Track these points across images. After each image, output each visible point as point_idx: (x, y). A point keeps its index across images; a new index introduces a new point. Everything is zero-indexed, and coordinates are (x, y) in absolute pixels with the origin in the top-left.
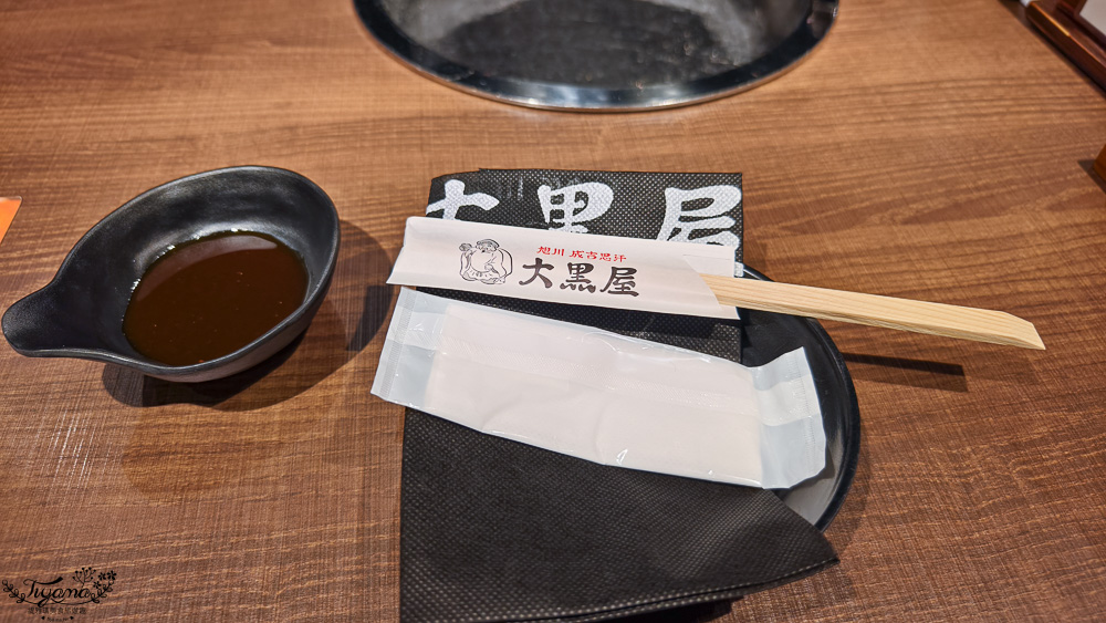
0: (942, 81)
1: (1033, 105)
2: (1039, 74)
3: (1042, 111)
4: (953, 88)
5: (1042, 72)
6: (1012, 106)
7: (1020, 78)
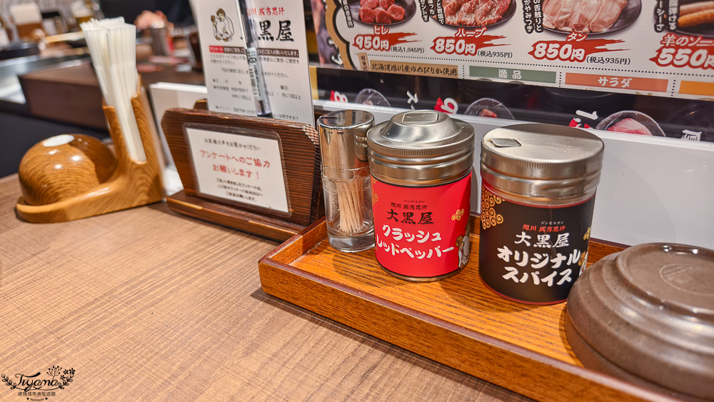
0: (115, 290)
1: (199, 270)
2: (195, 244)
3: (207, 271)
4: (127, 290)
5: (197, 241)
6: (182, 279)
7: (181, 254)
